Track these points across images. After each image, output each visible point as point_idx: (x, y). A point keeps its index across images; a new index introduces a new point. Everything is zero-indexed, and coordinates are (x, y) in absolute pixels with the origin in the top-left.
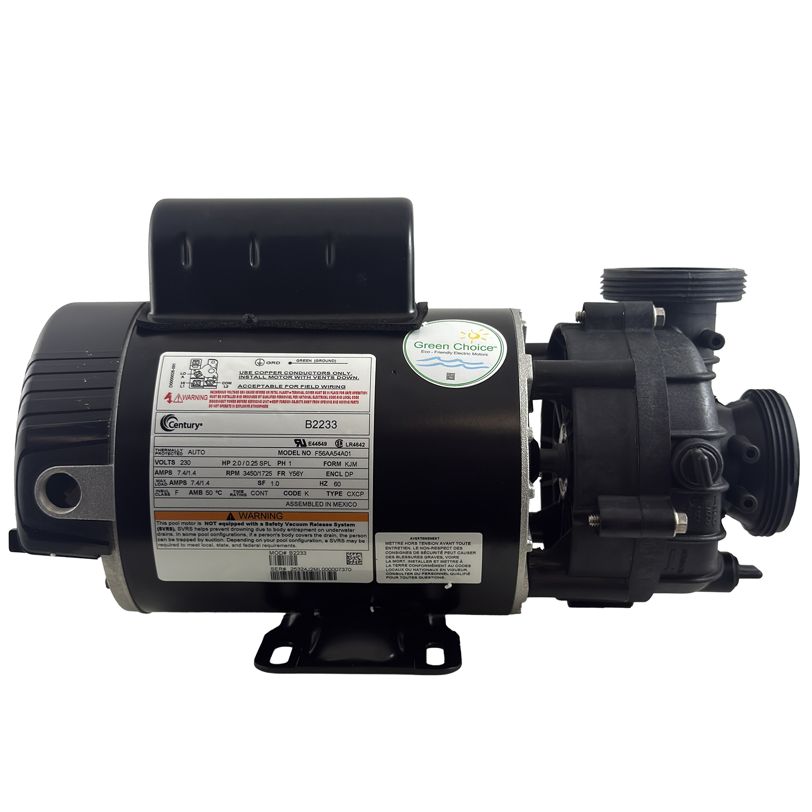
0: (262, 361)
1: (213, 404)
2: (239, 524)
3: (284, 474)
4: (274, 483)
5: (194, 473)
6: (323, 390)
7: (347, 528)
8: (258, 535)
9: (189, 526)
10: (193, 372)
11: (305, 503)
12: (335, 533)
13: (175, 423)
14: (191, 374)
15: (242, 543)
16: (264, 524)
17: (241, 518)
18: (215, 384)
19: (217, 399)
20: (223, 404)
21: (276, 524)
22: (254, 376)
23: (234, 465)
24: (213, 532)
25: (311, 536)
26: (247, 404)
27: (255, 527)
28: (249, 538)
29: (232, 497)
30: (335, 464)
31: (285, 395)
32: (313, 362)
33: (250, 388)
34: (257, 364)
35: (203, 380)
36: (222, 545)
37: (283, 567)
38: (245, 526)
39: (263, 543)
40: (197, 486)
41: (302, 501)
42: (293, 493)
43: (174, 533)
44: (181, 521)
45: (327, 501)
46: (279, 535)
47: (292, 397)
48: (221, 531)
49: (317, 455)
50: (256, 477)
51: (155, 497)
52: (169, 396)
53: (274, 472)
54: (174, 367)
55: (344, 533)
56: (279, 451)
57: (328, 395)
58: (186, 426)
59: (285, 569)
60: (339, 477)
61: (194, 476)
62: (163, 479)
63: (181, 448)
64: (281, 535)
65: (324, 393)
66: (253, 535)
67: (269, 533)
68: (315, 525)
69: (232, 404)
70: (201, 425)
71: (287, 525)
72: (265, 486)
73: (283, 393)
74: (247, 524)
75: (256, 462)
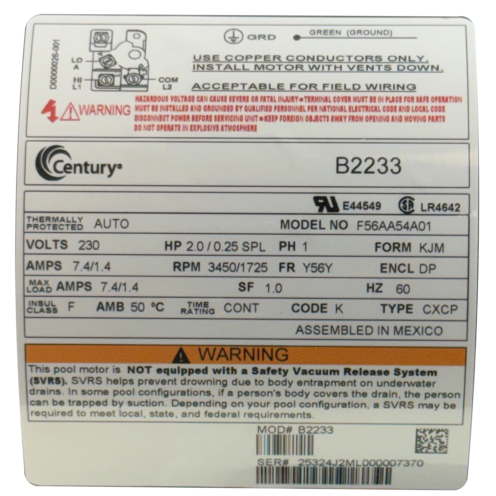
0: (237, 34)
1: (143, 123)
2: (198, 371)
3: (292, 268)
4: (272, 288)
5: (108, 267)
6: (369, 94)
7: (420, 378)
8: (235, 394)
9: (95, 375)
10: (97, 57)
11: (335, 328)
12: (396, 389)
13: (65, 162)
14: (93, 61)
15: (202, 409)
16: (250, 371)
17: (203, 359)
18: (144, 82)
19: (150, 112)
20: (163, 123)
21: (274, 372)
22: (224, 65)
23: (188, 250)
24: (144, 387)
25: (345, 394)
26: (213, 123)
27: (230, 378)
28: (217, 398)
29: (184, 316)
30: (398, 248)
31: (291, 104)
32: (344, 34)
33: (217, 90)
34: (229, 40)
35: (117, 73)
36: (162, 415)
37: (282, 457)
38: (210, 375)
39: (244, 409)
40: (113, 293)
41: (330, 323)
42: (310, 308)
43: (64, 389)
44: (78, 365)
45: (381, 324)
46: (278, 394)
47: (306, 108)
48: (160, 386)
49: (362, 230)
50: (235, 274)
51: (27, 315)
52: (50, 107)
53: (273, 265)
54: (56, 46)
55: (414, 390)
56: (282, 221)
57: (381, 105)
58: (89, 168)
59: (286, 462)
60: (406, 274)
61: (106, 272)
62: (42, 279)
63: (80, 215)
64: (283, 393)
65: (372, 99)
66: (226, 393)
67: (259, 389)
68: (355, 372)
69: (182, 123)
70: (120, 166)
71: (297, 373)
72: (253, 292)
73: (287, 100)
74: (215, 371)
75: (234, 244)
